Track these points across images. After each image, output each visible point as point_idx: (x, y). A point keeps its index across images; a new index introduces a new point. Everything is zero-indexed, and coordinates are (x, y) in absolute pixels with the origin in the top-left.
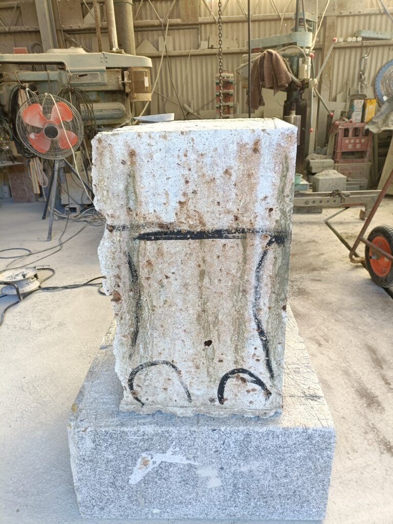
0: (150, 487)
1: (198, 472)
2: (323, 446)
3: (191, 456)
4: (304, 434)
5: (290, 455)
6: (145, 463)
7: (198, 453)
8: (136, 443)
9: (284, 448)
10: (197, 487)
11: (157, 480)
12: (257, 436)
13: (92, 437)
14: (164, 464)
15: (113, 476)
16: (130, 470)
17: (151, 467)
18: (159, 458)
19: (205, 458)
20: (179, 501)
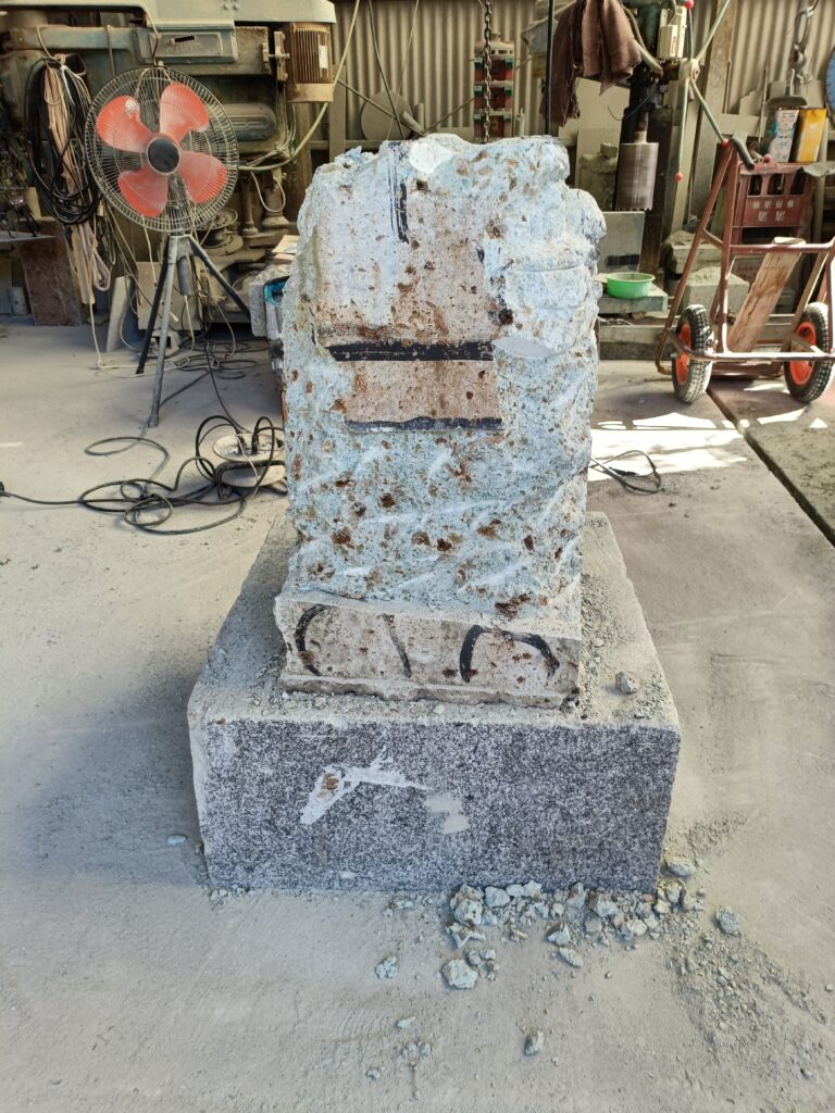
0: (339, 831)
1: (426, 803)
2: (658, 758)
3: (415, 773)
4: (623, 735)
5: (595, 774)
6: (331, 785)
7: (429, 768)
8: (315, 747)
9: (585, 761)
10: (423, 831)
11: (350, 816)
12: (536, 738)
13: (235, 734)
14: (364, 787)
15: (272, 807)
16: (303, 798)
17: (340, 792)
18: (356, 775)
19: (441, 778)
20: (390, 858)
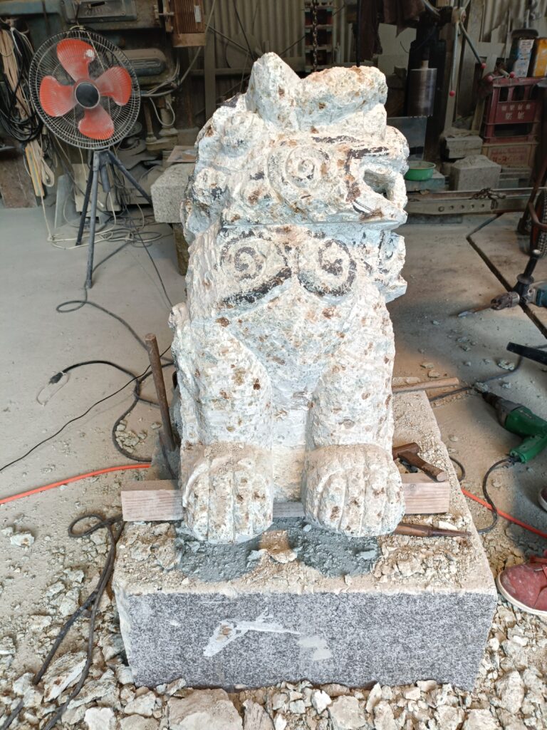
0: (233, 660)
1: (299, 643)
2: (479, 612)
3: (290, 624)
4: (453, 598)
5: (430, 623)
6: (225, 632)
7: (300, 621)
8: (213, 609)
9: (422, 614)
10: (297, 659)
11: (242, 651)
12: (384, 601)
13: (151, 602)
14: (252, 633)
15: (181, 647)
16: (205, 640)
17: (233, 636)
18: (244, 627)
19: (310, 627)
20: (272, 675)
